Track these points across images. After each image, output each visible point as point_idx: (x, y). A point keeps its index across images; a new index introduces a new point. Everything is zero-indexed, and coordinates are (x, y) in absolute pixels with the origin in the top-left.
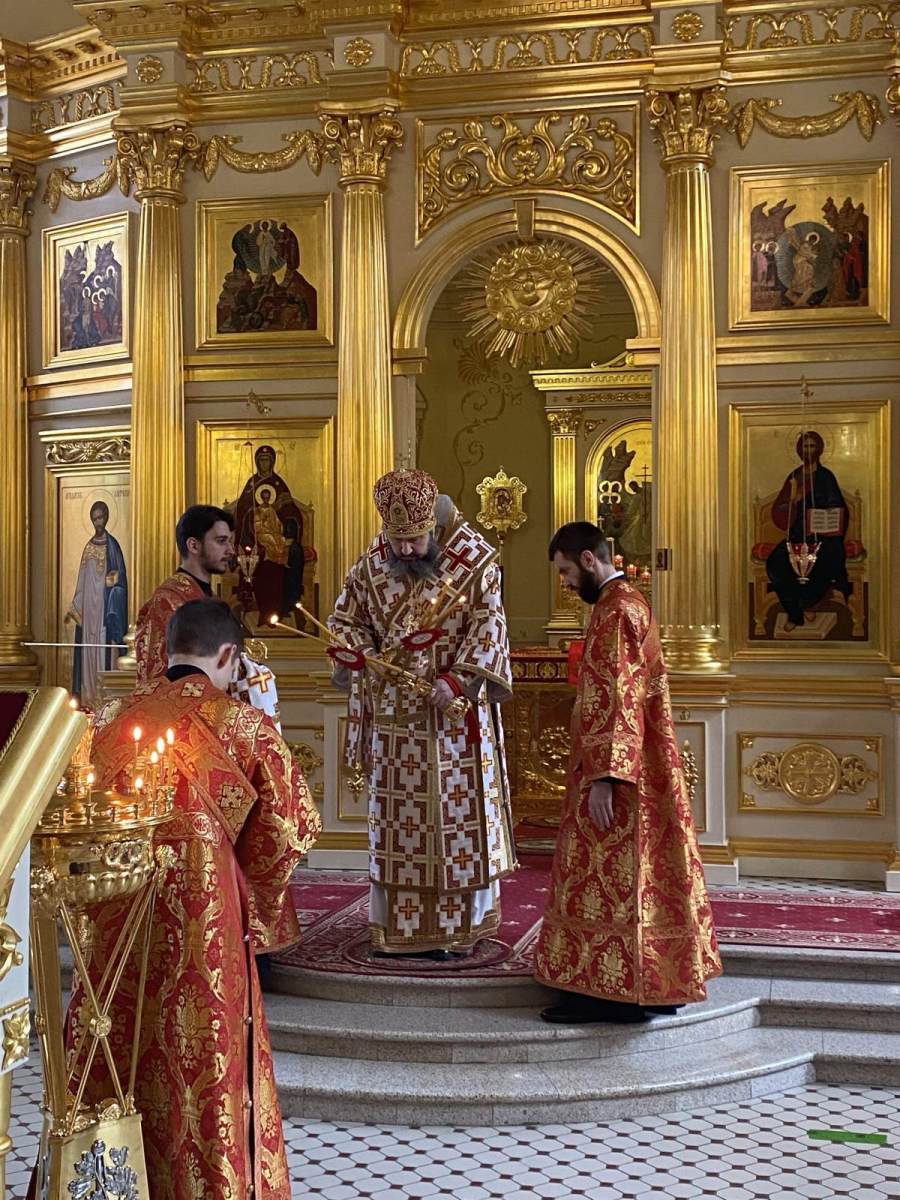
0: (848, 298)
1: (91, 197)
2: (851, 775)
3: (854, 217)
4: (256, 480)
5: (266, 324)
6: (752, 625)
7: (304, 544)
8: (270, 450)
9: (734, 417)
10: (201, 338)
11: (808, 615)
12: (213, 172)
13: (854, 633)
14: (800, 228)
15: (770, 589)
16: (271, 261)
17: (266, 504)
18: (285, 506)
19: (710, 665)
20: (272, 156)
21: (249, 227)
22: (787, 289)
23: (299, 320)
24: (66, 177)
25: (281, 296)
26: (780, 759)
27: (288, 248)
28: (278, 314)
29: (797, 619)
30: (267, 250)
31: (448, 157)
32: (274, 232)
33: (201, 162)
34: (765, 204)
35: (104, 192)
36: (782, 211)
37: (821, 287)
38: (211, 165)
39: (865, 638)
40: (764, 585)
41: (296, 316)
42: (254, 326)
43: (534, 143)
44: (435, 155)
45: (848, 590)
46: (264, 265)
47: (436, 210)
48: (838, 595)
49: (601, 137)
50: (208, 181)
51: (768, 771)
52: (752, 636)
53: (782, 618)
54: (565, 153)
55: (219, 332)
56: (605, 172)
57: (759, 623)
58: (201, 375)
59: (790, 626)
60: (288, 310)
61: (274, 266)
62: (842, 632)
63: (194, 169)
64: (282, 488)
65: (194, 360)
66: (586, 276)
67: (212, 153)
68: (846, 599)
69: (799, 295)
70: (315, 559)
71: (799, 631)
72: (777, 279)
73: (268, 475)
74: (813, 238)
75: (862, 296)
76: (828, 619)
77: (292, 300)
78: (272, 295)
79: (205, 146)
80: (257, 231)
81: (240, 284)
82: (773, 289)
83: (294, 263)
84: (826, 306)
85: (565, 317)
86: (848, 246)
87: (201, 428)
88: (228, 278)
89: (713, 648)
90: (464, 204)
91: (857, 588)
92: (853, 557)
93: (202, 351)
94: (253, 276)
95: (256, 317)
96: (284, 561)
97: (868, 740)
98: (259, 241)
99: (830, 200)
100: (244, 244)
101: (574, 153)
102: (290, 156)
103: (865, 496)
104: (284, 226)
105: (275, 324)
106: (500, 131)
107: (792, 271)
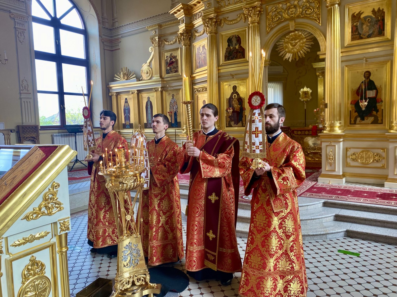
0: (379, 34)
1: (201, 35)
2: (377, 158)
3: (381, 12)
4: (233, 93)
5: (234, 58)
6: (350, 121)
7: (243, 106)
8: (236, 86)
9: (346, 69)
10: (221, 63)
11: (366, 118)
12: (223, 26)
13: (379, 122)
14: (365, 18)
15: (355, 112)
16: (235, 44)
17: (235, 98)
18: (239, 98)
19: (338, 131)
20: (235, 20)
21: (230, 37)
22: (361, 34)
23: (241, 56)
24: (197, 32)
25: (237, 52)
26: (357, 154)
27: (239, 40)
28: (237, 56)
29: (363, 119)
30: (234, 41)
31: (274, 13)
32: (236, 37)
33: (220, 24)
34: (355, 13)
35: (203, 34)
36: (360, 14)
37: (371, 32)
38: (222, 24)
39: (382, 123)
40: (354, 111)
41: (240, 55)
42: (232, 59)
43: (294, 7)
44: (271, 14)
45: (377, 111)
46: (234, 45)
47: (271, 27)
48: (374, 113)
49: (311, 2)
50: (222, 28)
51: (354, 157)
52: (350, 124)
53: (359, 119)
54: (302, 8)
55: (225, 61)
56: (312, 11)
57: (352, 120)
58: (222, 71)
59: (361, 121)
60: (239, 54)
61: (236, 45)
62: (375, 122)
63: (219, 26)
64: (238, 94)
65: (220, 68)
66: (308, 38)
67: (223, 22)
68: (377, 114)
69: (364, 35)
70: (245, 110)
71: (363, 122)
72: (358, 32)
73: (235, 92)
74: (369, 20)
75: (383, 34)
76: (371, 119)
77: (240, 52)
78: (235, 51)
79: (221, 20)
80: (232, 37)
81: (229, 50)
82: (357, 35)
83: (240, 44)
84: (372, 37)
85: (303, 48)
86: (379, 21)
87: (221, 83)
88: (227, 49)
89: (339, 127)
90: (278, 24)
91: (380, 111)
92: (379, 102)
93: (221, 66)
94: (232, 48)
95: (232, 57)
96: (239, 110)
97: (382, 149)
98: (233, 40)
99: (374, 9)
100: (230, 41)
101: (304, 8)
102: (239, 19)
103: (383, 87)
104: (238, 36)
105: (236, 58)
106: (286, 5)
107: (363, 29)
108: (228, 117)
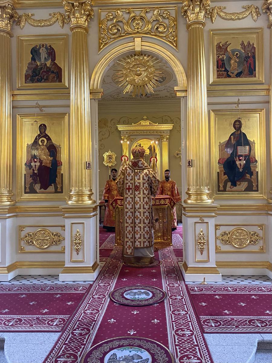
2: (254, 238)
3: (251, 47)
4: (39, 136)
8: (45, 125)
9: (212, 114)
10: (19, 85)
11: (238, 183)
12: (24, 26)
13: (254, 189)
14: (233, 51)
15: (225, 174)
16: (45, 58)
17: (43, 145)
18: (50, 146)
20: (46, 21)
21: (37, 46)
26: (229, 233)
27: (51, 53)
28: (48, 77)
29: (234, 184)
31: (110, 23)
32: (46, 48)
33: (19, 22)
34: (221, 42)
36: (226, 45)
37: (240, 71)
38: (23, 23)
39: (257, 191)
40: (223, 173)
41: (54, 78)
42: (39, 81)
43: (141, 18)
45: (251, 174)
47: (105, 41)
49: (164, 17)
50: (22, 29)
51: (226, 238)
55: (25, 83)
56: (166, 30)
57: (221, 186)
58: (19, 98)
59: (232, 187)
60: (51, 76)
61: (46, 60)
62: (250, 189)
63: (17, 25)
65: (16, 92)
67: (23, 19)
68: (251, 177)
69: (233, 73)
70: (62, 165)
74: (237, 54)
75: (254, 74)
76: (244, 185)
77: (53, 72)
78: (45, 70)
80: (40, 48)
81: (34, 66)
82: (224, 71)
83: (53, 59)
85: (151, 81)
86: (249, 57)
87: (18, 117)
88: (29, 64)
90: (115, 39)
92: (253, 163)
93: (19, 89)
94: (39, 63)
95: (40, 78)
96: (49, 165)
97: (259, 226)
98: (41, 51)
99: (243, 42)
100: (35, 52)
101: (155, 23)
102: (53, 20)
103: (256, 142)
104: (50, 46)
105: (47, 80)
106: (128, 15)
107: (230, 65)
108: (29, 176)
